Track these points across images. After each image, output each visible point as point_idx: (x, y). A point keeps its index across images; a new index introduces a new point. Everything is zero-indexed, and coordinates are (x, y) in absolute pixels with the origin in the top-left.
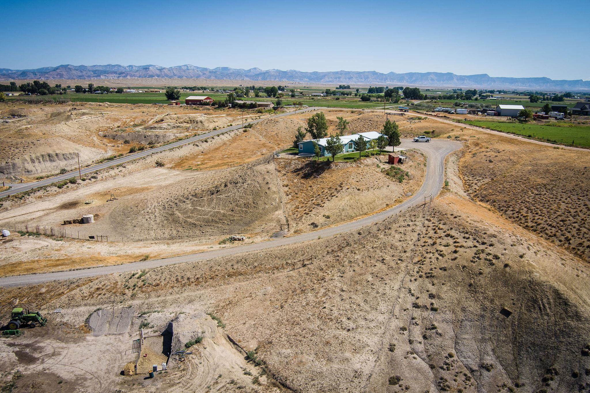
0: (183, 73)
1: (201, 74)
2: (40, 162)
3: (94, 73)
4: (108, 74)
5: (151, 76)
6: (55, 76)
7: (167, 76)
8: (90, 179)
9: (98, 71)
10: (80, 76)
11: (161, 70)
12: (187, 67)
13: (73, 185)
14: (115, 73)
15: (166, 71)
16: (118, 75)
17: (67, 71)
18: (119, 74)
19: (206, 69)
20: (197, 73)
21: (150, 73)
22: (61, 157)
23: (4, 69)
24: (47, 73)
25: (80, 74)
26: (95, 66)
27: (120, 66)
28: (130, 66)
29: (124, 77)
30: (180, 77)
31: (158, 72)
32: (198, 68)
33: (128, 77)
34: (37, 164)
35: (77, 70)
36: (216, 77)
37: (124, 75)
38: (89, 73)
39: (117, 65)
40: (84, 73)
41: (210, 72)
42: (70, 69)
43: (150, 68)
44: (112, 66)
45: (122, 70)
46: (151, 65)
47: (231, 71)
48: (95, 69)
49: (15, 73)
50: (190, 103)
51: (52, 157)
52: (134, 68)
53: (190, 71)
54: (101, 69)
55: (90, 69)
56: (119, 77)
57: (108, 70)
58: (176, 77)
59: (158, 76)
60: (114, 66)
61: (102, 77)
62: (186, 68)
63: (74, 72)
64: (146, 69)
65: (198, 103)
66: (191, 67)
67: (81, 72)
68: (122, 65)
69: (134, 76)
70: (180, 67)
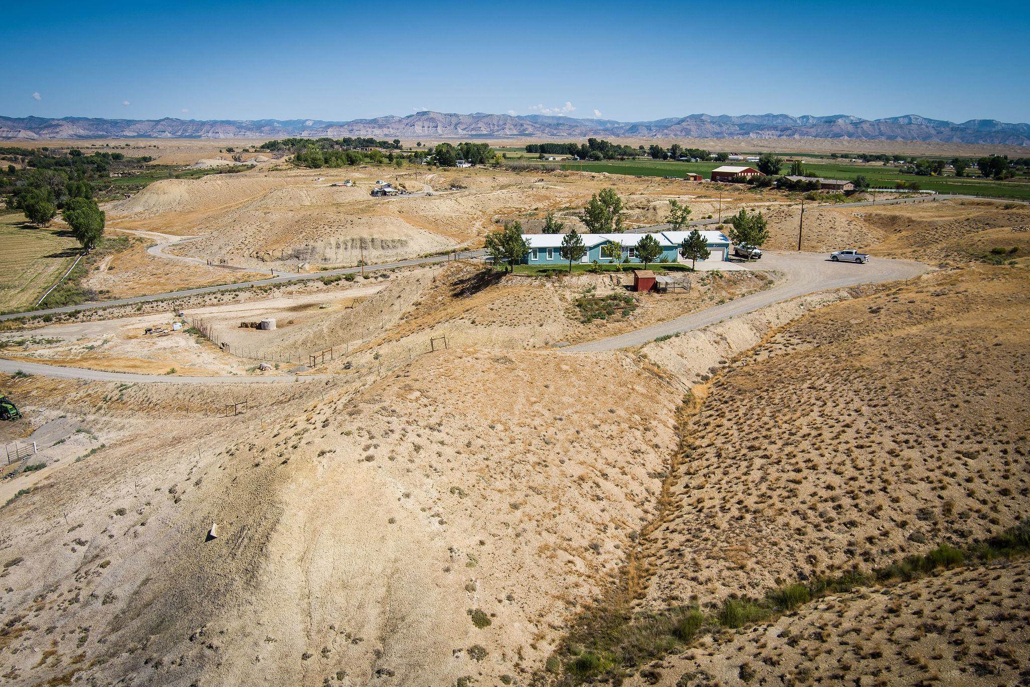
0: (899, 131)
1: (933, 132)
2: (346, 249)
3: (741, 129)
4: (762, 130)
5: (837, 136)
6: (679, 133)
7: (866, 135)
8: (376, 278)
9: (748, 124)
10: (718, 133)
11: (858, 124)
12: (910, 119)
13: (348, 283)
14: (775, 128)
15: (865, 126)
16: (779, 133)
17: (698, 125)
18: (781, 131)
19: (946, 124)
20: (926, 130)
21: (835, 129)
22: (378, 243)
23: (609, 122)
24: (667, 127)
25: (717, 129)
26: (744, 116)
27: (786, 117)
28: (803, 117)
29: (789, 135)
30: (891, 138)
31: (850, 128)
32: (930, 120)
33: (797, 136)
34: (341, 250)
35: (714, 123)
36: (962, 139)
37: (789, 132)
38: (732, 129)
39: (781, 115)
40: (725, 128)
41: (952, 129)
42: (703, 121)
43: (840, 120)
44: (774, 116)
45: (789, 123)
46: (841, 116)
47: (1000, 128)
48: (743, 121)
49: (622, 127)
50: (718, 177)
51: (365, 242)
52: (811, 121)
53: (913, 127)
54: (754, 121)
55: (737, 121)
56: (780, 136)
57: (765, 123)
58: (883, 138)
59: (850, 135)
60: (777, 117)
61: (751, 135)
62: (906, 121)
63: (709, 126)
64: (830, 122)
65: (730, 178)
66: (917, 119)
67: (720, 126)
68: (791, 115)
69: (807, 134)
70: (896, 119)
